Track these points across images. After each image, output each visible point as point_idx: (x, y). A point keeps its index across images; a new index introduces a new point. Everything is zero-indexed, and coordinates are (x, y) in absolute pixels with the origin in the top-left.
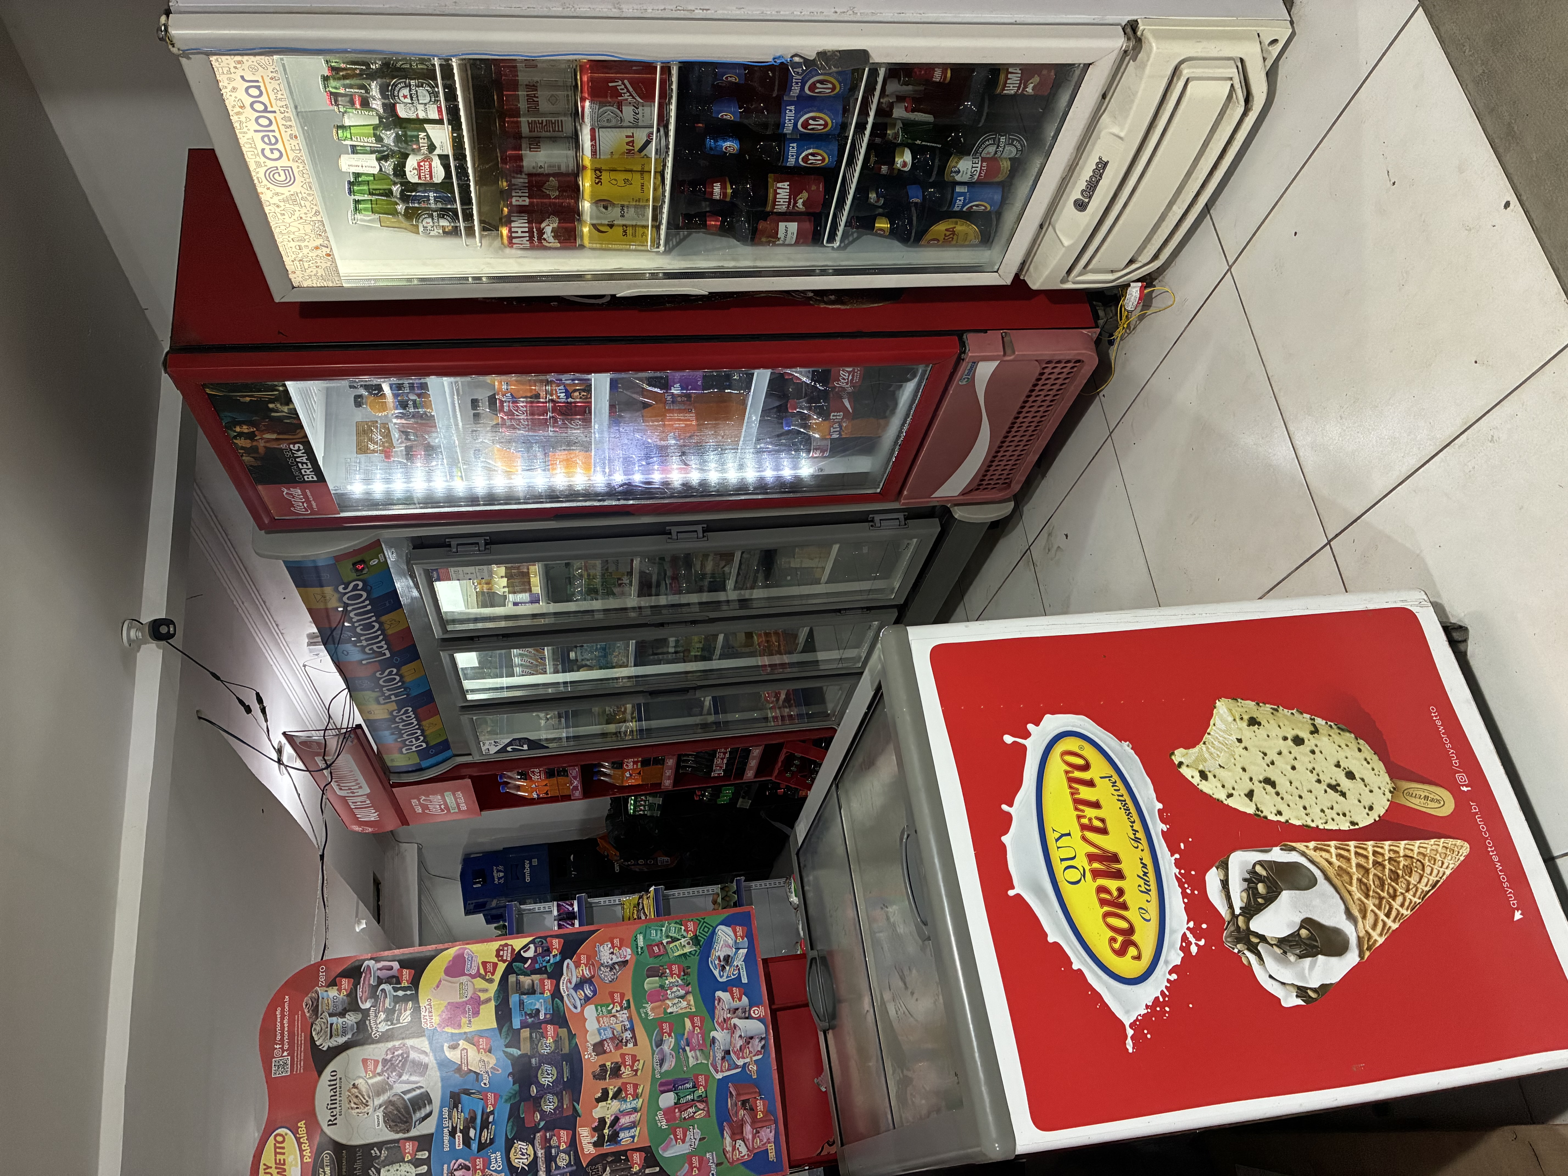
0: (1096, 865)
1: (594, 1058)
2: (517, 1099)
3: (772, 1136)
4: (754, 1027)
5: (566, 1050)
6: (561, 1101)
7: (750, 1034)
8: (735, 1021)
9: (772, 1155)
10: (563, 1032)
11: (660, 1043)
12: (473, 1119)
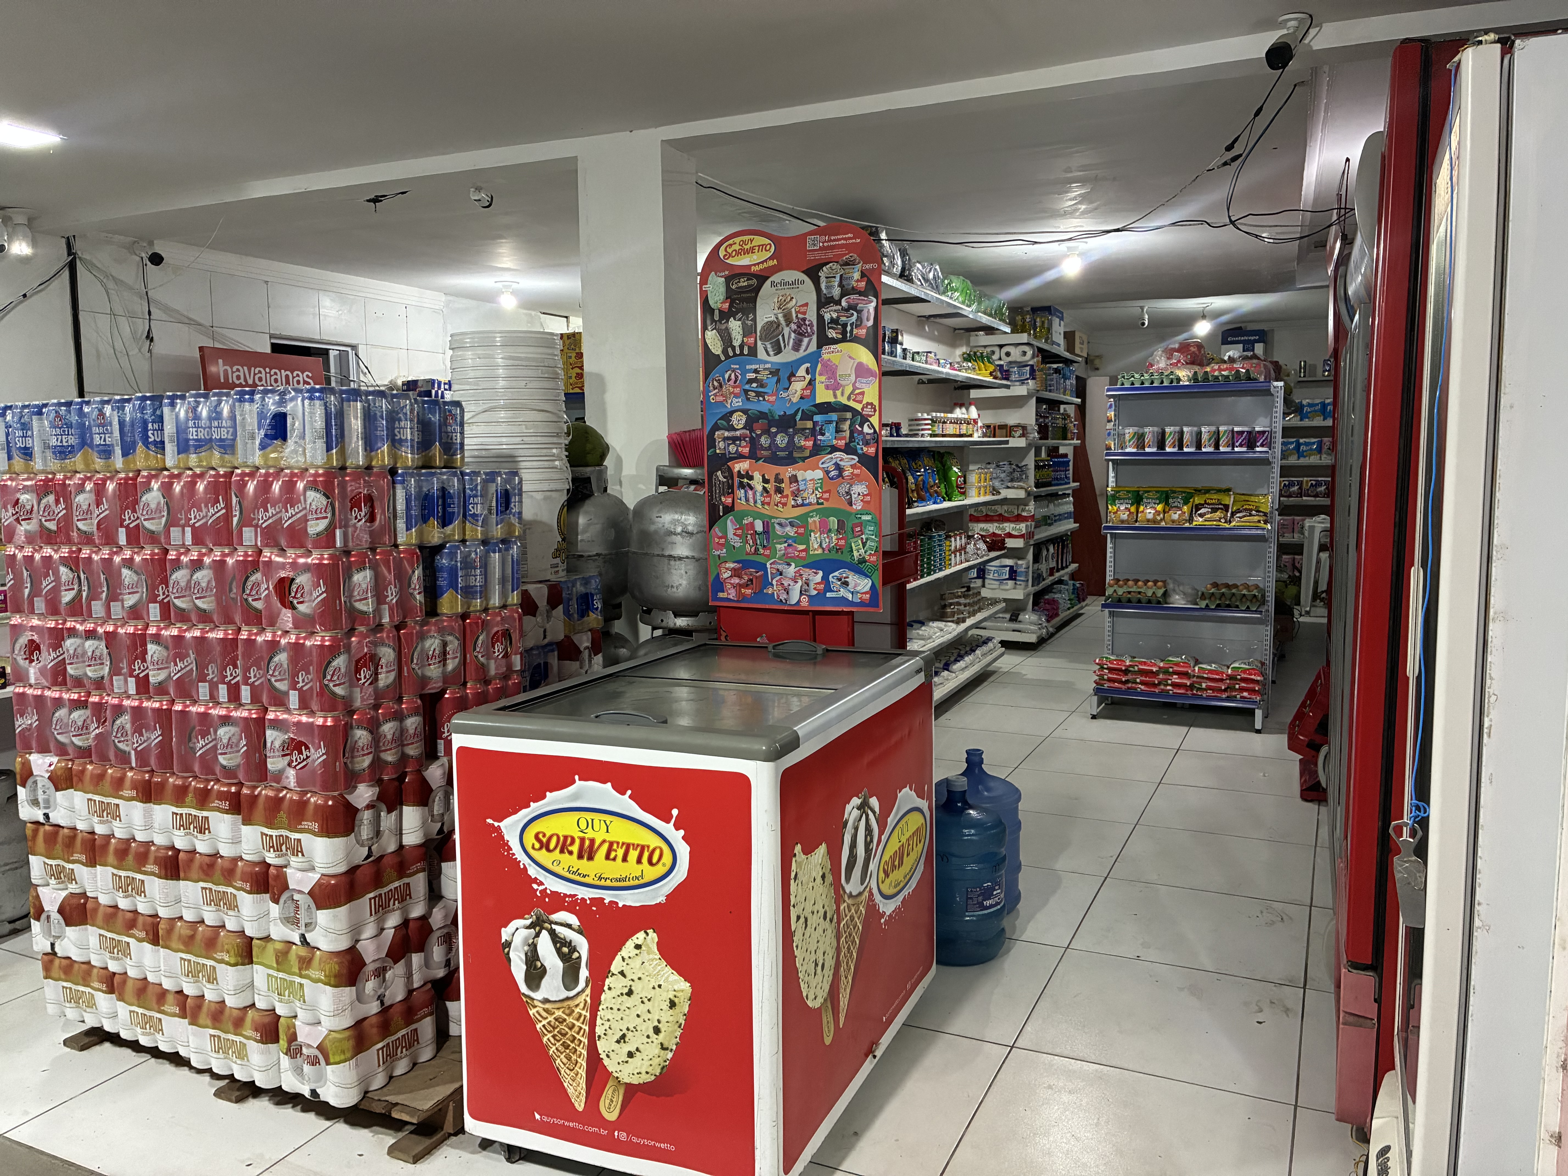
0: (587, 843)
1: (788, 475)
2: (770, 418)
3: (731, 597)
4: (794, 597)
5: (796, 455)
6: (766, 449)
7: (790, 593)
8: (800, 583)
9: (721, 595)
10: (807, 453)
11: (792, 524)
12: (762, 386)
